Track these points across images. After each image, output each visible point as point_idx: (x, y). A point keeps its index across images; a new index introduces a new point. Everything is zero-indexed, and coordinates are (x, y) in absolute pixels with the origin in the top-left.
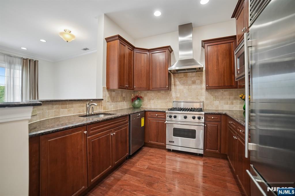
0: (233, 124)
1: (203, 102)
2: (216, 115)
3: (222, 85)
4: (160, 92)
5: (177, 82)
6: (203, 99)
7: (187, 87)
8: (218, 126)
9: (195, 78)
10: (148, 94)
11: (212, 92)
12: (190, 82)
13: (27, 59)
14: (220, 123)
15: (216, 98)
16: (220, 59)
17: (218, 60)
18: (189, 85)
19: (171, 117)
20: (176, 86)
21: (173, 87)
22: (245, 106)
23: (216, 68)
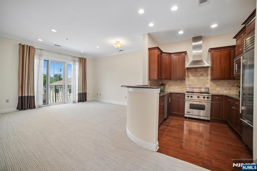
0: (232, 101)
1: (208, 88)
2: (220, 96)
3: (223, 78)
4: (177, 81)
5: (189, 74)
6: (208, 86)
7: (197, 78)
8: (220, 103)
9: (203, 72)
10: (168, 82)
11: (215, 82)
12: (199, 75)
13: (81, 58)
14: (222, 101)
15: (218, 86)
16: (222, 61)
17: (221, 61)
18: (198, 77)
19: (188, 97)
20: (189, 77)
21: (187, 78)
22: (240, 91)
23: (219, 67)
